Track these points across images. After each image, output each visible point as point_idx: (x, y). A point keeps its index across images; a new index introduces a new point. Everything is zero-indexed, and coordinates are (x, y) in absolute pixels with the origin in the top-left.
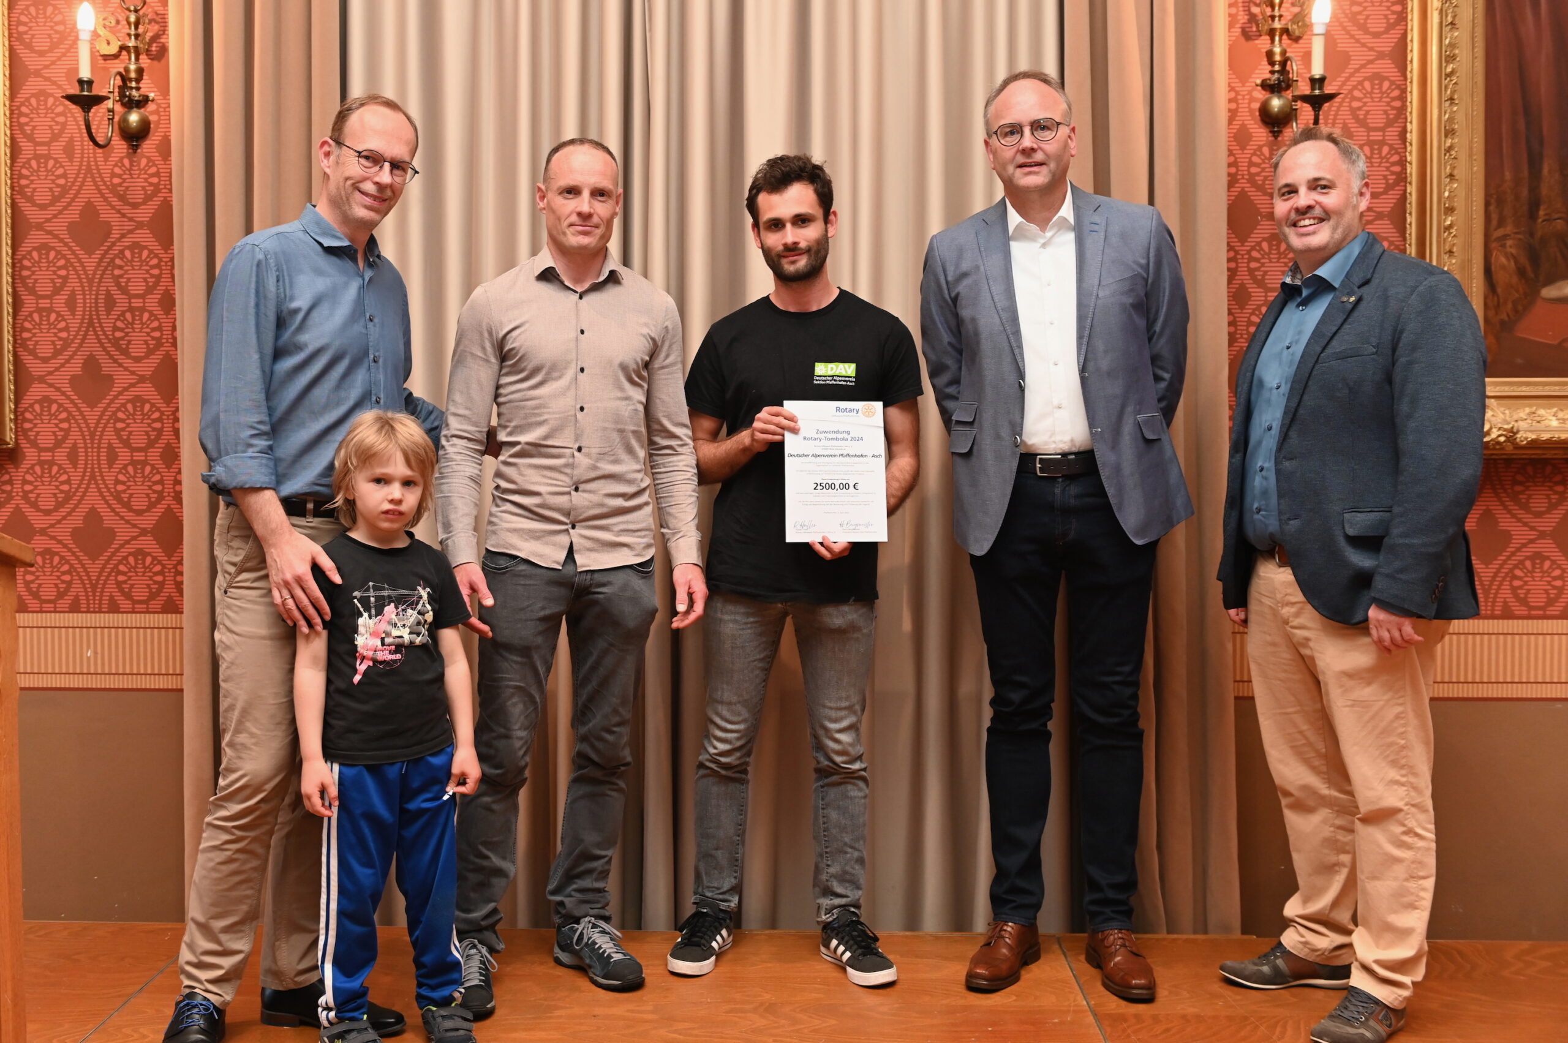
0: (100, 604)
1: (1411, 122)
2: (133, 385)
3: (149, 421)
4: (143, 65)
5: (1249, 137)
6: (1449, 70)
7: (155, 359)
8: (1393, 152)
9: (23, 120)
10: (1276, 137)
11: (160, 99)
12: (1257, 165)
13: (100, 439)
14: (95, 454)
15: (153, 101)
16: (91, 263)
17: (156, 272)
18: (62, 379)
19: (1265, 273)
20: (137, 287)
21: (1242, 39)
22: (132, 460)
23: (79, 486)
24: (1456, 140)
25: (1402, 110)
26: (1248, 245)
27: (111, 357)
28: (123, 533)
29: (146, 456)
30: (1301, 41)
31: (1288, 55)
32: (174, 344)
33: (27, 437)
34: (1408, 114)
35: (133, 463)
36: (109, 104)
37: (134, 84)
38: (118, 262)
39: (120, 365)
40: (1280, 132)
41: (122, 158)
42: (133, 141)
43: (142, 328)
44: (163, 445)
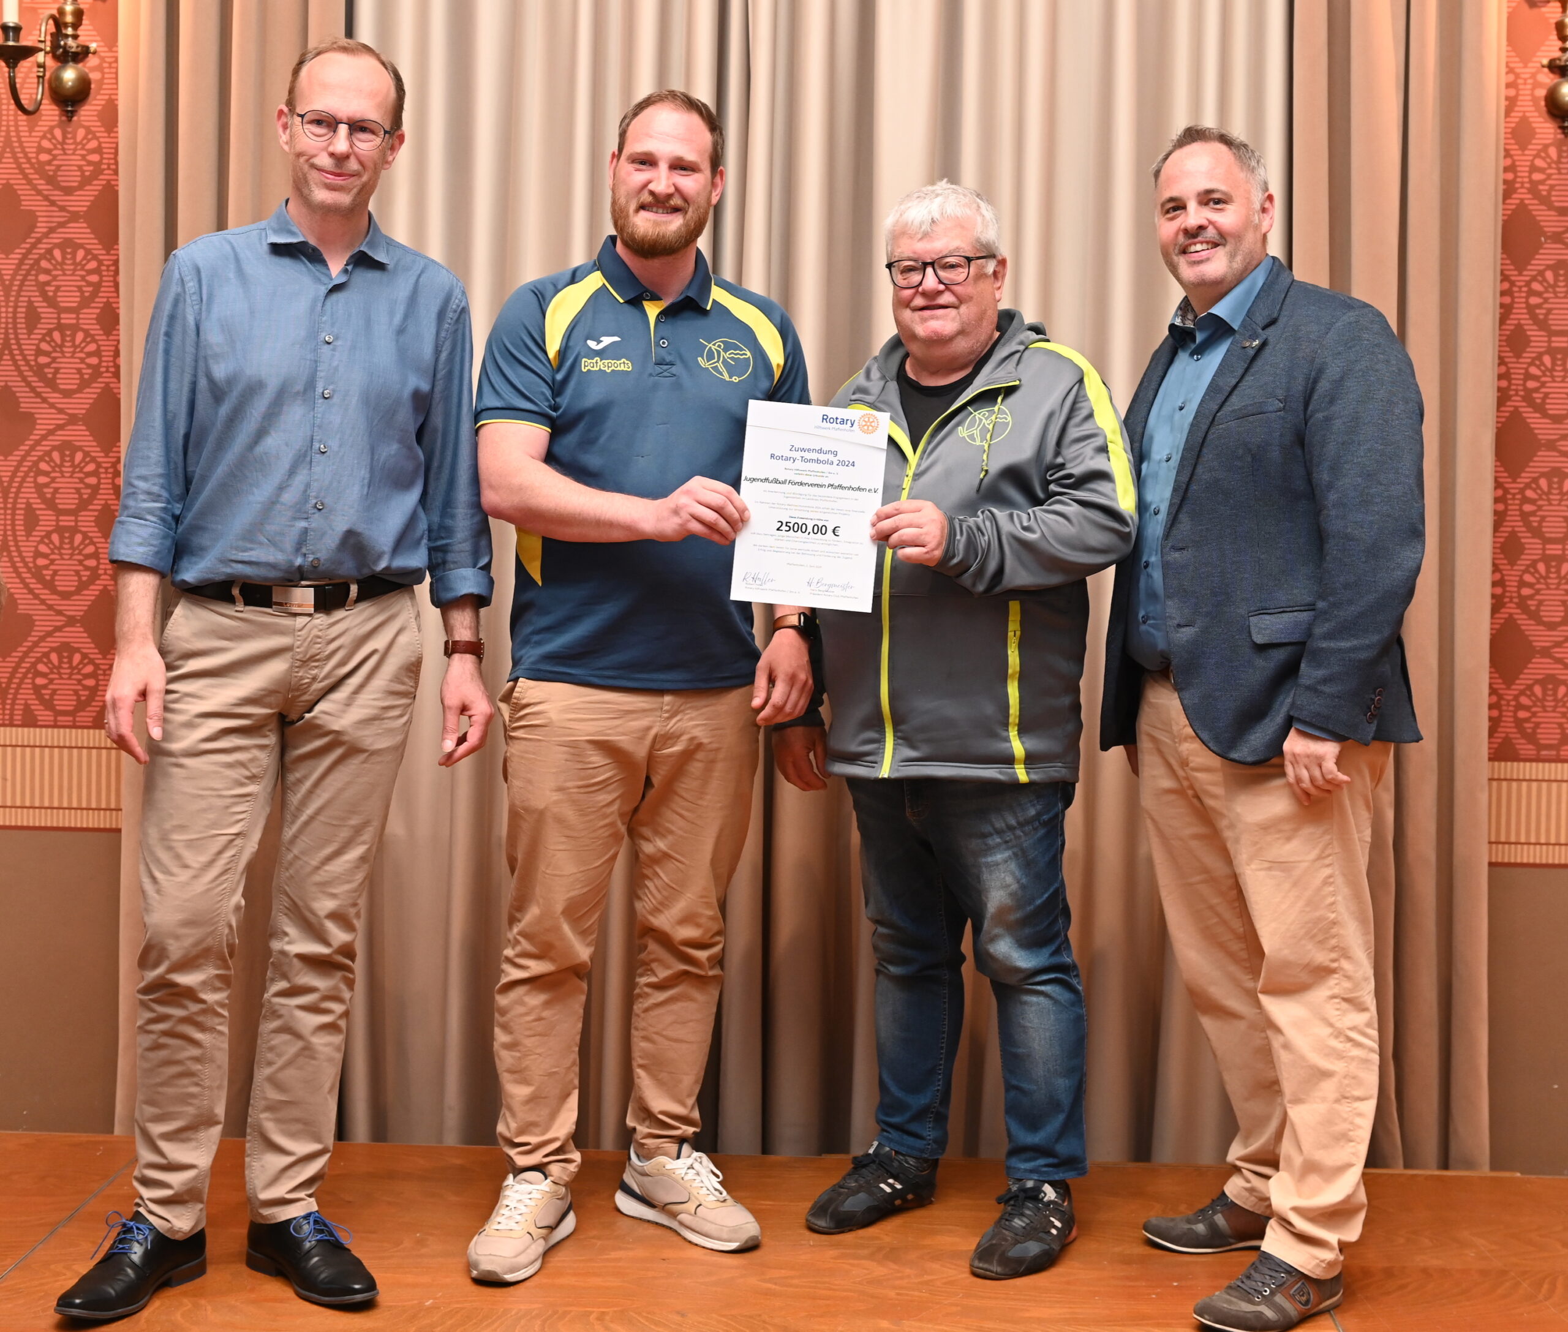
0: (12, 715)
2: (60, 427)
3: (82, 475)
4: (82, 6)
5: (1532, 133)
7: (90, 394)
11: (104, 51)
12: (1541, 170)
13: (16, 497)
14: (9, 517)
15: (94, 53)
16: (8, 265)
17: (94, 278)
19: (1549, 311)
20: (69, 299)
21: (1525, 5)
22: (57, 526)
26: (1528, 274)
27: (33, 389)
28: (44, 621)
29: (76, 521)
32: (117, 375)
35: (60, 530)
36: (40, 57)
37: (70, 31)
38: (44, 264)
39: (44, 400)
41: (52, 128)
42: (67, 106)
43: (74, 352)
44: (99, 507)
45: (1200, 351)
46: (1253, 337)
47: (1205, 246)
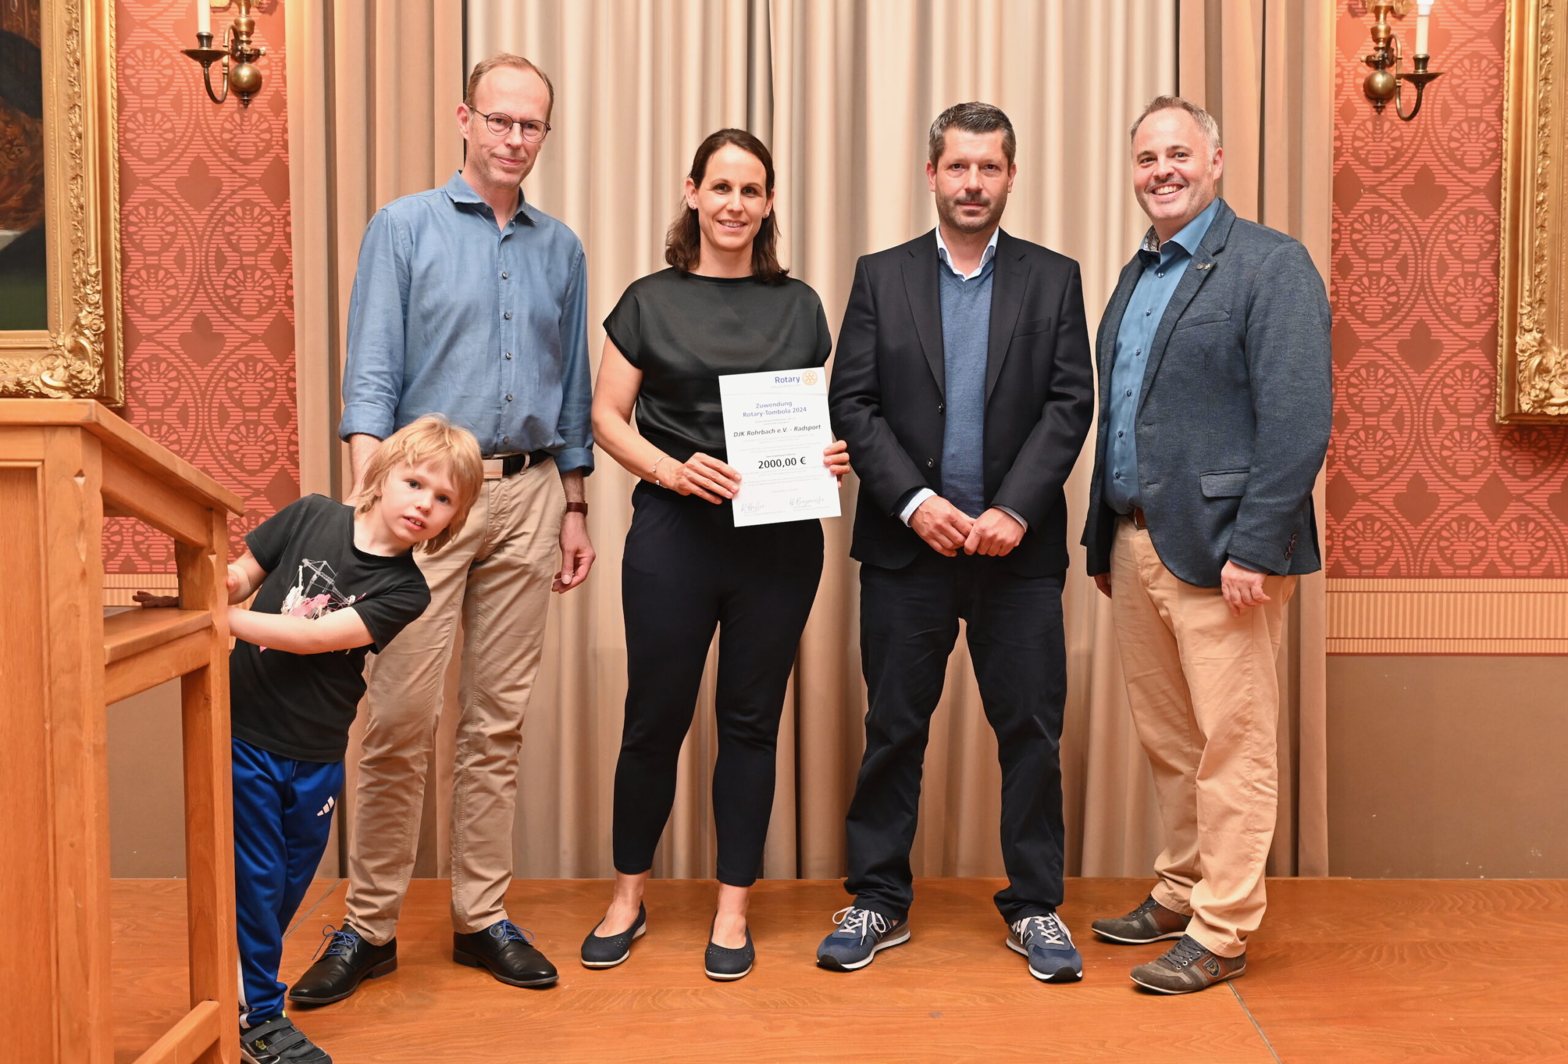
1: (1507, 101)
2: (244, 344)
3: (262, 381)
4: (253, 19)
5: (1354, 112)
6: (1544, 50)
7: (268, 318)
8: (1489, 129)
9: (128, 72)
10: (1379, 112)
11: (271, 54)
12: (1361, 139)
13: (212, 399)
14: (206, 414)
15: (264, 55)
16: (200, 219)
17: (268, 229)
18: (171, 337)
19: (1367, 244)
20: (249, 245)
21: (1349, 16)
22: (244, 420)
23: (190, 446)
24: (1550, 119)
25: (1499, 88)
26: (1352, 216)
27: (222, 315)
30: (1404, 19)
31: (1392, 32)
32: (289, 302)
33: (135, 396)
34: (1505, 92)
35: (246, 423)
36: (225, 59)
37: (244, 38)
38: (229, 218)
39: (232, 324)
40: (1383, 107)
41: (232, 114)
42: (244, 96)
43: (254, 286)
44: (277, 405)
45: (1163, 269)
46: (1205, 262)
47: (1171, 189)
